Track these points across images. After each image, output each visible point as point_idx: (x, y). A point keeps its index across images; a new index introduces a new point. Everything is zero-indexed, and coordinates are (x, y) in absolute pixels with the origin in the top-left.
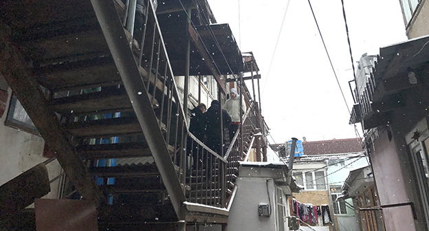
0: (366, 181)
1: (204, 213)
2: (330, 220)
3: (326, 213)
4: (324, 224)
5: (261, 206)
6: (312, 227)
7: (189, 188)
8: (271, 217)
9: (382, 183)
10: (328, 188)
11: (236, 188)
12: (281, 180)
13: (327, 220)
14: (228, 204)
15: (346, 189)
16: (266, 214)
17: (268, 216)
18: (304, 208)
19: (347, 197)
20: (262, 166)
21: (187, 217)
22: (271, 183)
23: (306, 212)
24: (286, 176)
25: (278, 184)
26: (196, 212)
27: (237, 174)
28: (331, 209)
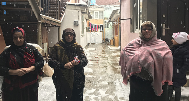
0: (118, 14)
1: (50, 20)
2: (103, 30)
3: (101, 27)
4: (100, 31)
5: (75, 21)
6: (96, 32)
7: (42, 9)
8: (79, 26)
9: (123, 13)
10: (104, 18)
11: (65, 13)
12: (84, 11)
13: (101, 30)
14: (61, 19)
15: (110, 18)
16: (77, 24)
17: (78, 25)
18: (93, 26)
19: (110, 22)
20: (77, 5)
21: (42, 20)
22: (80, 12)
23: (94, 27)
24: (86, 10)
25: (83, 13)
26: (46, 19)
27: (65, 8)
28: (104, 26)
